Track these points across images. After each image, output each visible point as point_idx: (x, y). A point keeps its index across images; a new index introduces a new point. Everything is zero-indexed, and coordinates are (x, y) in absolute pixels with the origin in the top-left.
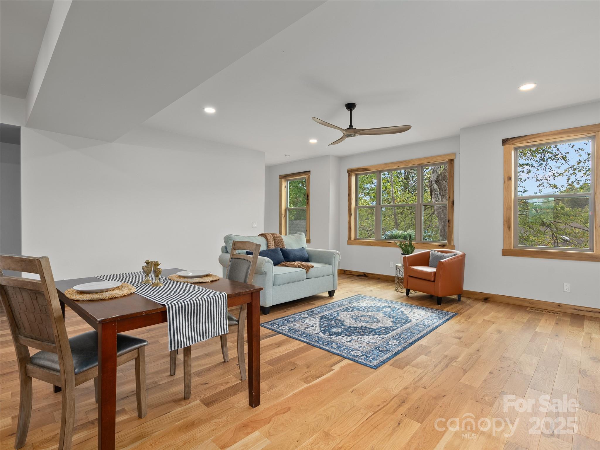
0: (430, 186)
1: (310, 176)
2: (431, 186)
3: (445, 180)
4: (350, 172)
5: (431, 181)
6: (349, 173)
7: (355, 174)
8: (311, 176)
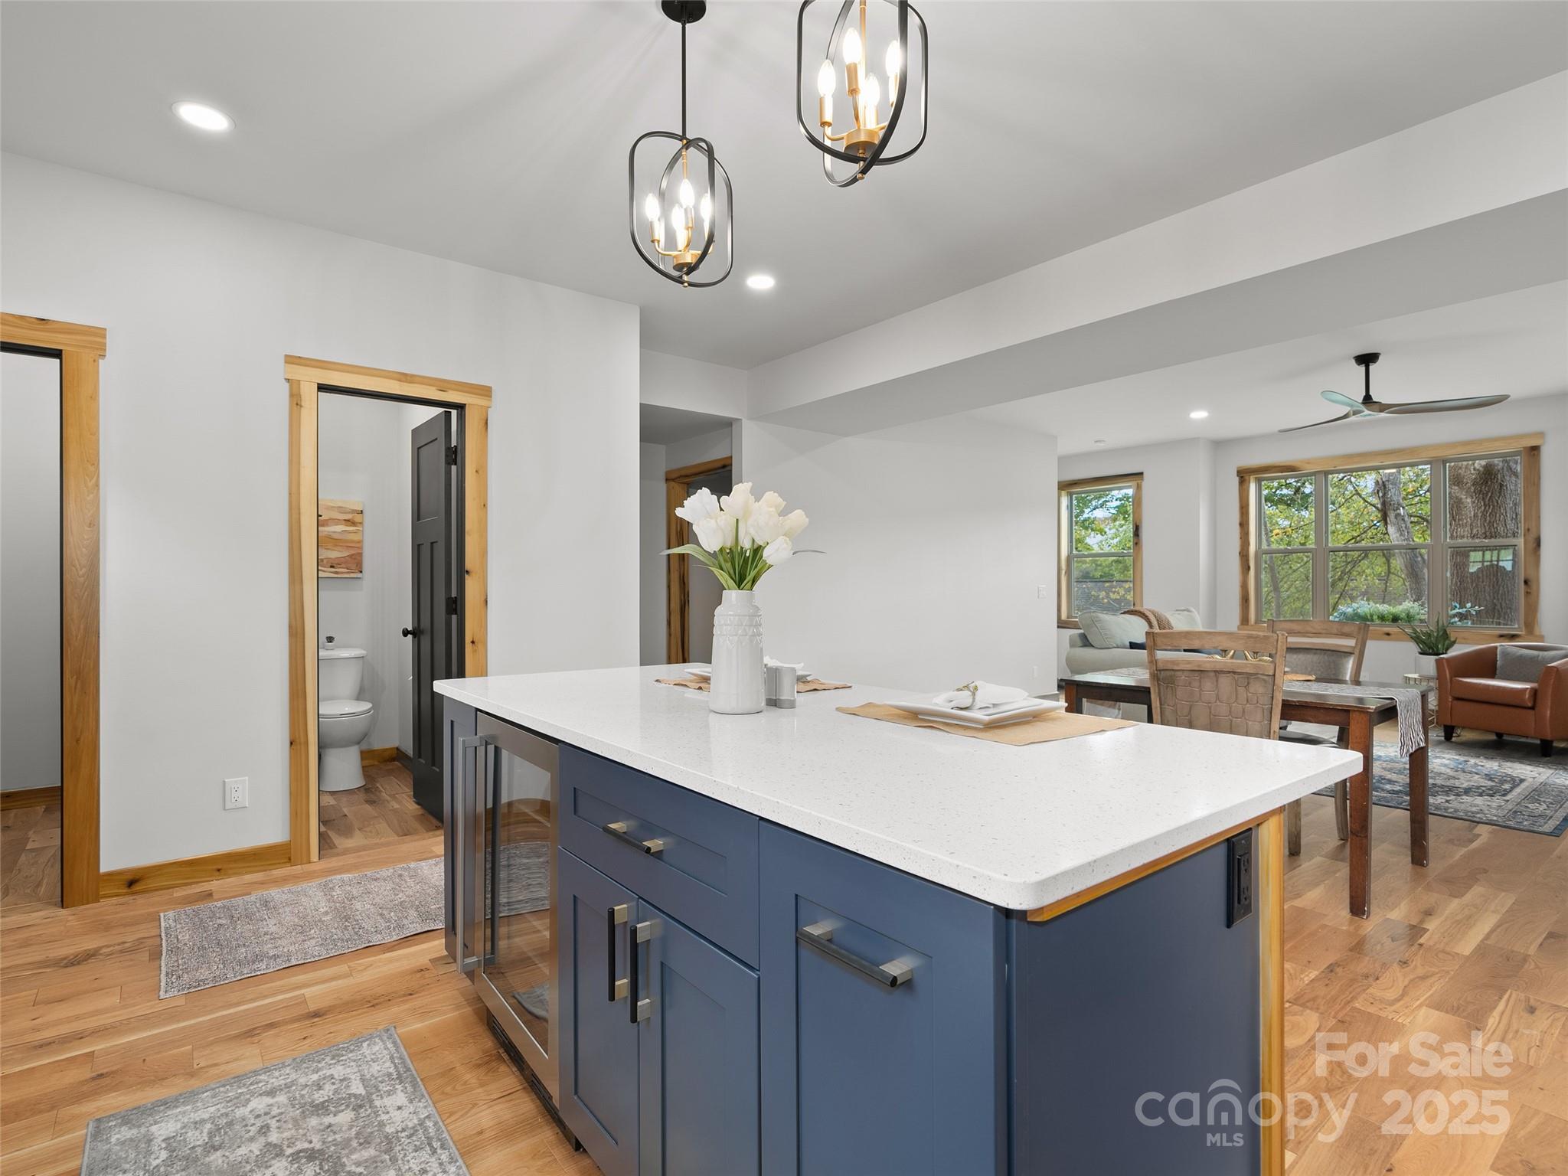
0: (1381, 495)
1: (1143, 483)
2: (1384, 494)
3: (1458, 486)
4: (1243, 475)
5: (1383, 482)
6: (1242, 477)
7: (1256, 478)
8: (1146, 484)
